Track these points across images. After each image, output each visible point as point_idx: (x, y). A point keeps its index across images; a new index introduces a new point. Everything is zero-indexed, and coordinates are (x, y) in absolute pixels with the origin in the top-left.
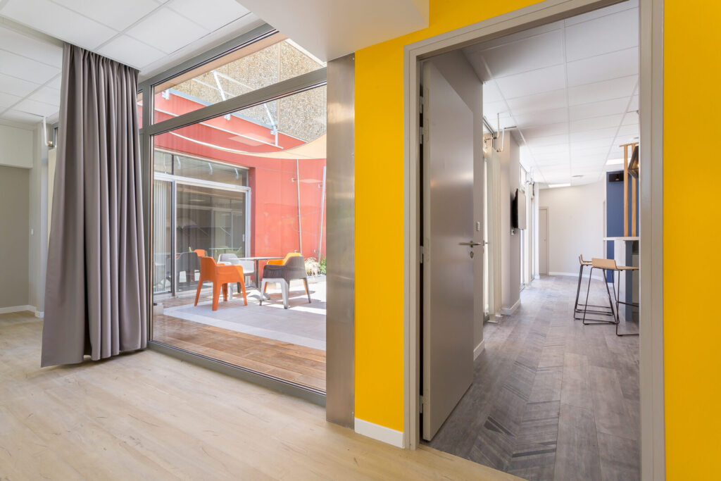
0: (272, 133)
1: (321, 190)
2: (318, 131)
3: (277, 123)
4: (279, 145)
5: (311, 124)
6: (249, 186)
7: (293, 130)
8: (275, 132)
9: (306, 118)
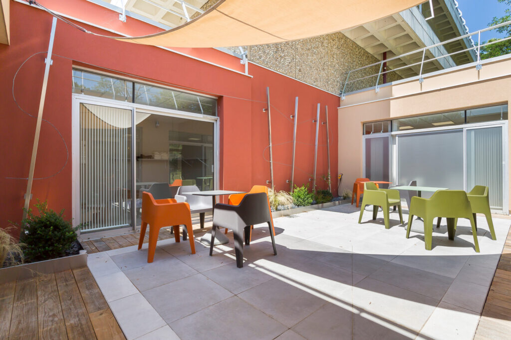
0: (242, 62)
1: (293, 120)
2: (290, 63)
3: (247, 52)
4: (249, 74)
5: (282, 55)
6: (218, 116)
7: (264, 60)
8: (245, 61)
9: (278, 49)
